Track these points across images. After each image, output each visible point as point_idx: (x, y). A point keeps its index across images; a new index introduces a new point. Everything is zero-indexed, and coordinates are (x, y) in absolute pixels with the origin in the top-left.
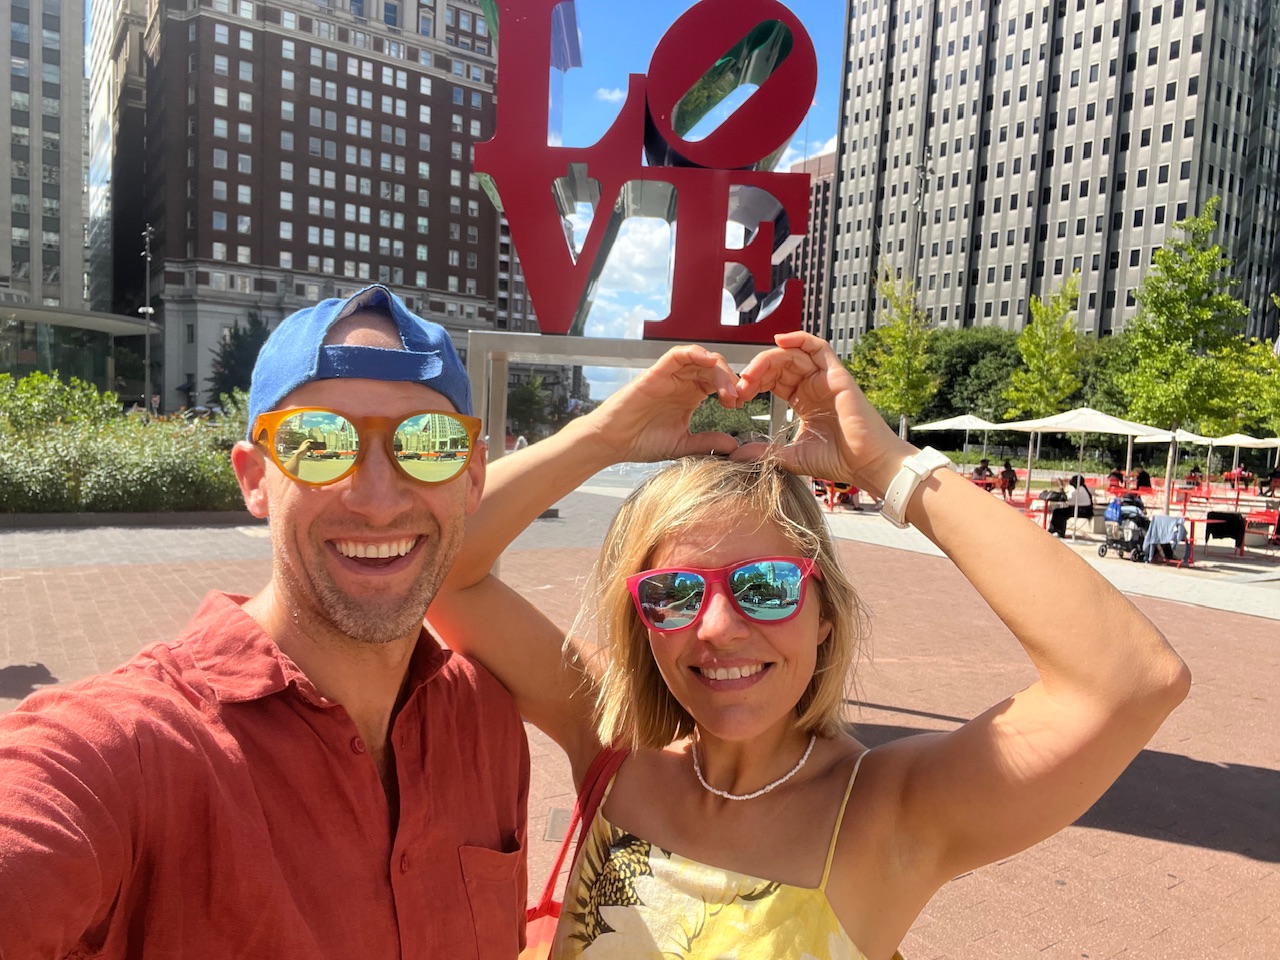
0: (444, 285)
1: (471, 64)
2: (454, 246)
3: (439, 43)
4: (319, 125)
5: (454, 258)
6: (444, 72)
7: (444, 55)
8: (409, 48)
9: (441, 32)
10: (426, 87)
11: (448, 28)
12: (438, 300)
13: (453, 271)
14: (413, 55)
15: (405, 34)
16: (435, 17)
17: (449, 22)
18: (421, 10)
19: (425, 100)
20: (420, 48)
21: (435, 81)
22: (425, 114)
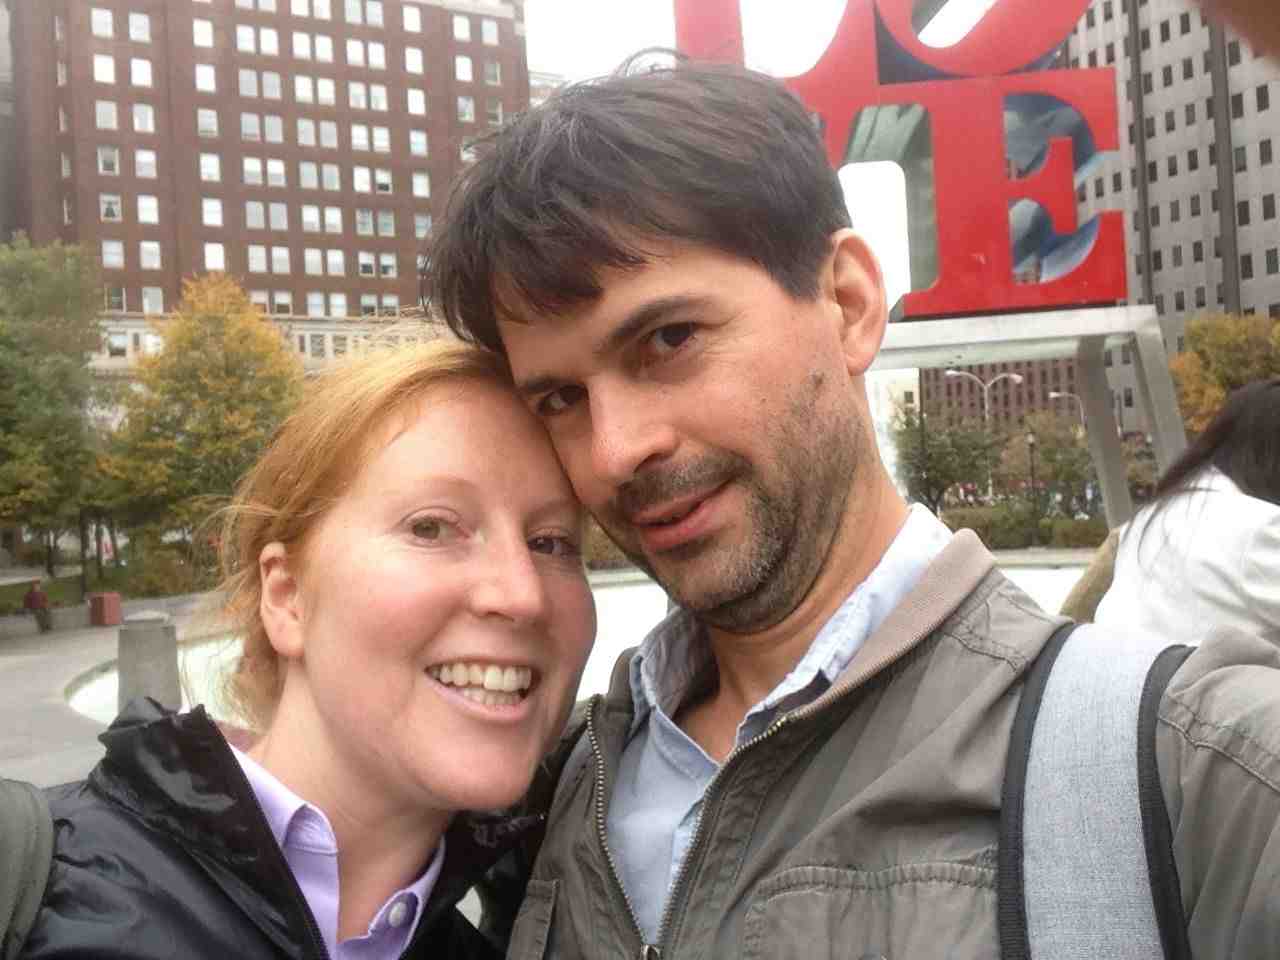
4: (254, 93)
10: (412, 21)
19: (412, 40)
21: (426, 11)
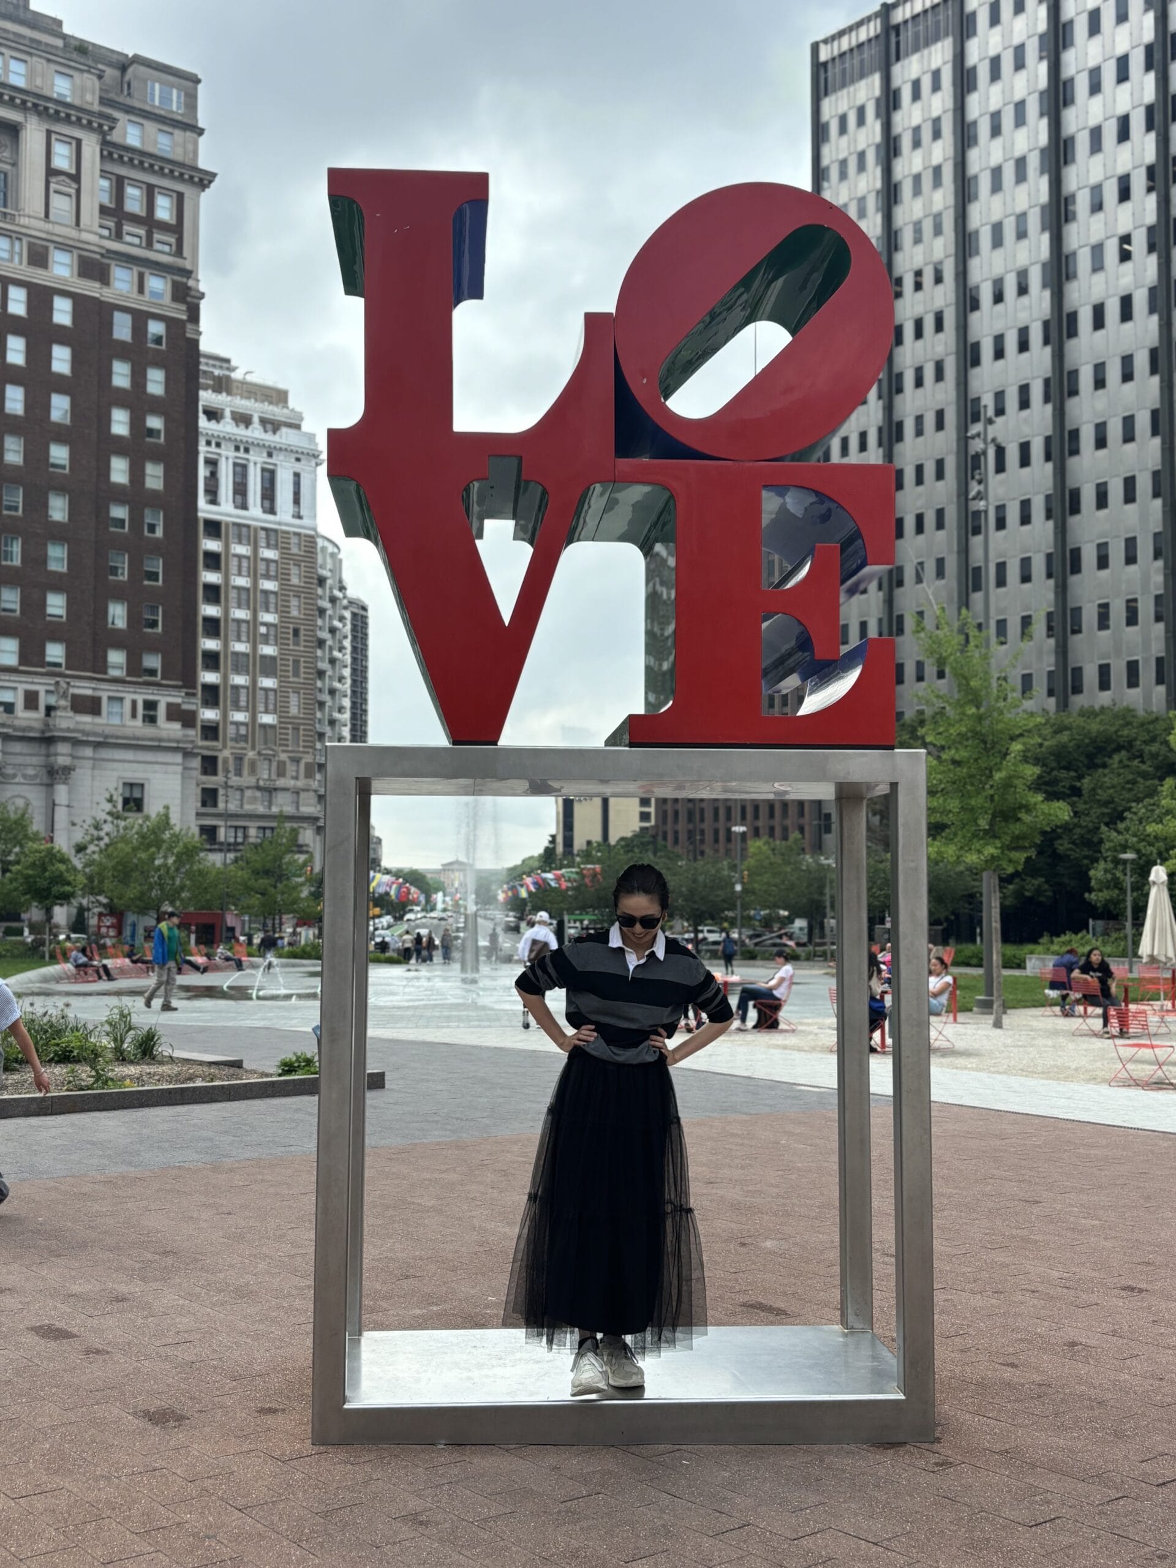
0: (100, 666)
1: (147, 272)
2: (119, 593)
3: (85, 236)
5: (118, 614)
6: (97, 285)
7: (98, 257)
8: (31, 246)
9: (90, 214)
10: (62, 313)
11: (103, 210)
12: (89, 692)
13: (117, 640)
14: (39, 257)
15: (24, 221)
16: (78, 191)
17: (105, 199)
18: (53, 179)
19: (61, 335)
20: (51, 246)
21: (80, 303)
22: (61, 360)
